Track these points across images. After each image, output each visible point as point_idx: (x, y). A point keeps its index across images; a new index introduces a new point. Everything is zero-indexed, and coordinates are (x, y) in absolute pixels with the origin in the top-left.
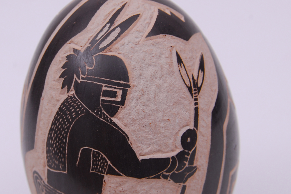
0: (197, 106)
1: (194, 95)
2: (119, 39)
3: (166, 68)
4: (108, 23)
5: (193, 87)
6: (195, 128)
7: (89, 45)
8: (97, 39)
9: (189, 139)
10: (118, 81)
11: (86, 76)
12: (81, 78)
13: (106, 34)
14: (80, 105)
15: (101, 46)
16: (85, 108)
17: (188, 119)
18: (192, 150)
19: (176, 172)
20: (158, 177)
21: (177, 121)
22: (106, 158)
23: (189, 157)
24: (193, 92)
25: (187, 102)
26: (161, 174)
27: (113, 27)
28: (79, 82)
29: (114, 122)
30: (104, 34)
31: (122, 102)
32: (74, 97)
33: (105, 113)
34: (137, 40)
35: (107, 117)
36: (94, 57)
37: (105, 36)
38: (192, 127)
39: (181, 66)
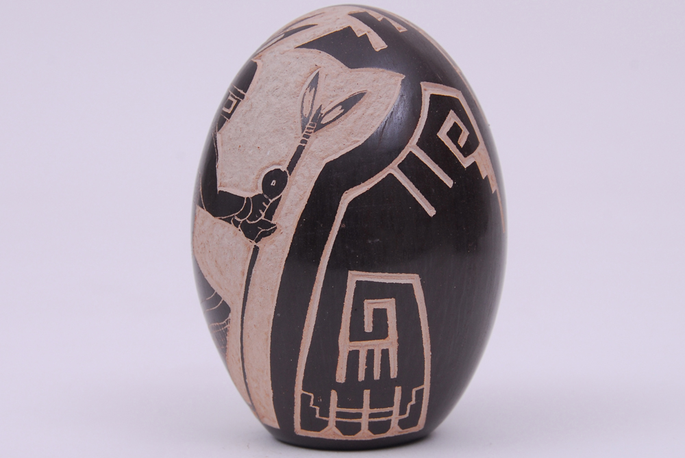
0: (304, 145)
1: (306, 130)
5: (310, 120)
6: (288, 172)
9: (274, 181)
17: (284, 155)
18: (274, 199)
19: (249, 222)
20: (228, 220)
21: (268, 154)
23: (267, 207)
24: (308, 126)
25: (293, 135)
26: (232, 217)
38: (284, 168)
39: (310, 90)
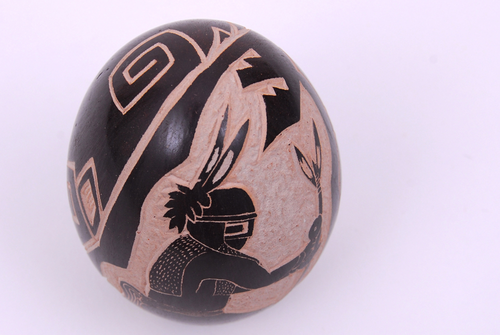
0: (320, 191)
1: (317, 183)
2: (234, 165)
3: (289, 175)
4: (215, 147)
5: (315, 175)
6: (320, 214)
7: (200, 180)
8: (208, 171)
9: (315, 228)
10: (243, 214)
11: (202, 216)
12: (195, 218)
13: (218, 162)
14: (198, 245)
15: (215, 180)
16: (205, 247)
17: (314, 210)
22: (233, 283)
24: (316, 180)
25: (311, 195)
27: (224, 152)
28: (194, 222)
29: (242, 253)
30: (216, 164)
31: (250, 233)
32: (189, 237)
33: (231, 248)
34: (255, 158)
35: (234, 251)
36: (208, 195)
37: (216, 165)
38: (317, 215)
39: (302, 162)
